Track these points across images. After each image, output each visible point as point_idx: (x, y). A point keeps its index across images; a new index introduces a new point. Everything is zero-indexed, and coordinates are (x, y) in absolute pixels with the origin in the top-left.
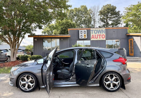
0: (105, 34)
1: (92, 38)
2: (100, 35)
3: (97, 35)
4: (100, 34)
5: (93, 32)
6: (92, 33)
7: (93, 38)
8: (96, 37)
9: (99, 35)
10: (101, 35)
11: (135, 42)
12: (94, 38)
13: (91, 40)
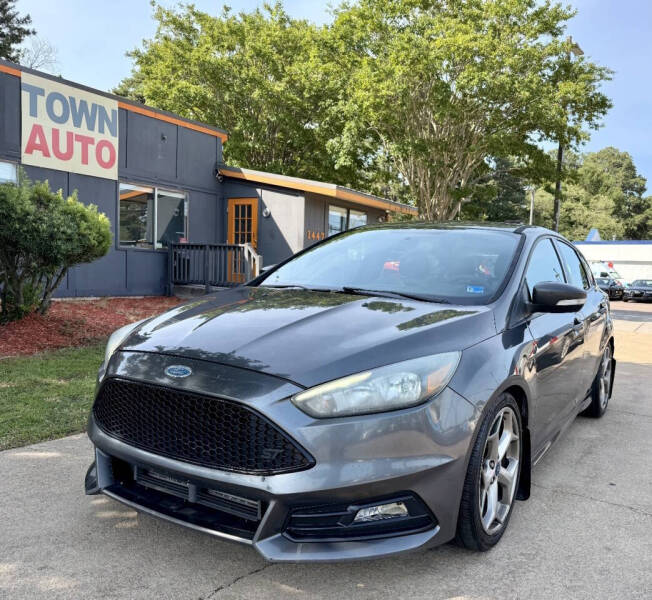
0: (115, 142)
1: (29, 151)
2: (86, 141)
3: (70, 135)
4: (83, 131)
5: (42, 101)
6: (34, 113)
7: (37, 154)
8: (63, 149)
9: (79, 138)
10: (92, 141)
11: (269, 216)
12: (47, 154)
13: (27, 159)
